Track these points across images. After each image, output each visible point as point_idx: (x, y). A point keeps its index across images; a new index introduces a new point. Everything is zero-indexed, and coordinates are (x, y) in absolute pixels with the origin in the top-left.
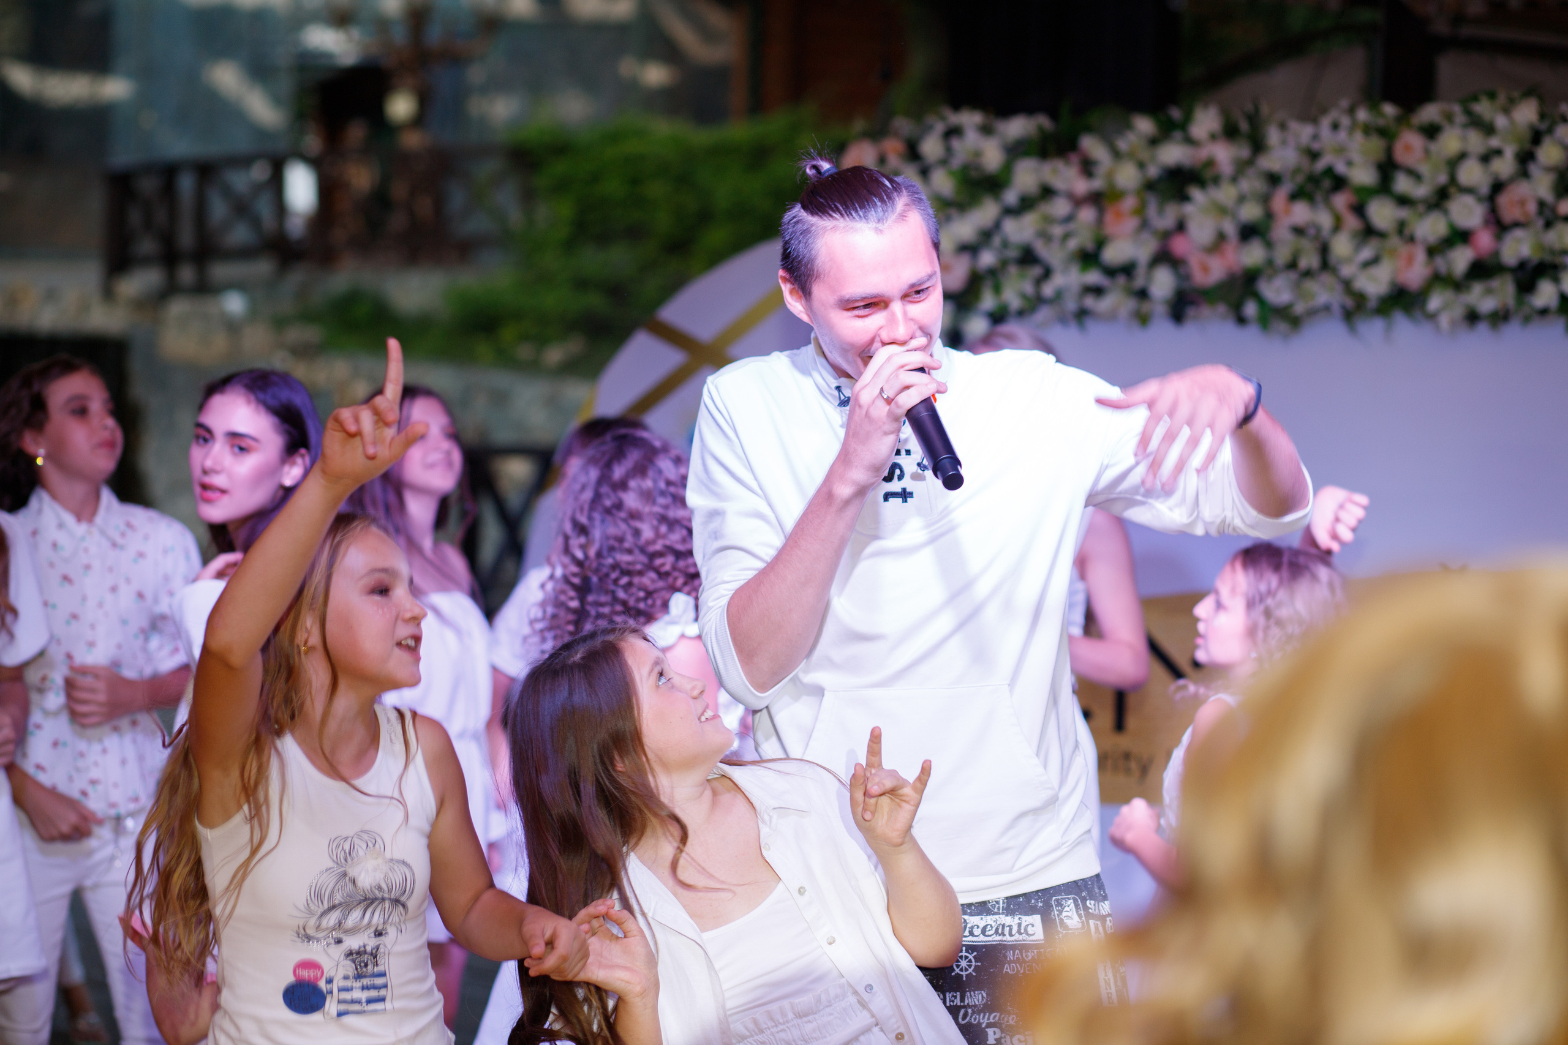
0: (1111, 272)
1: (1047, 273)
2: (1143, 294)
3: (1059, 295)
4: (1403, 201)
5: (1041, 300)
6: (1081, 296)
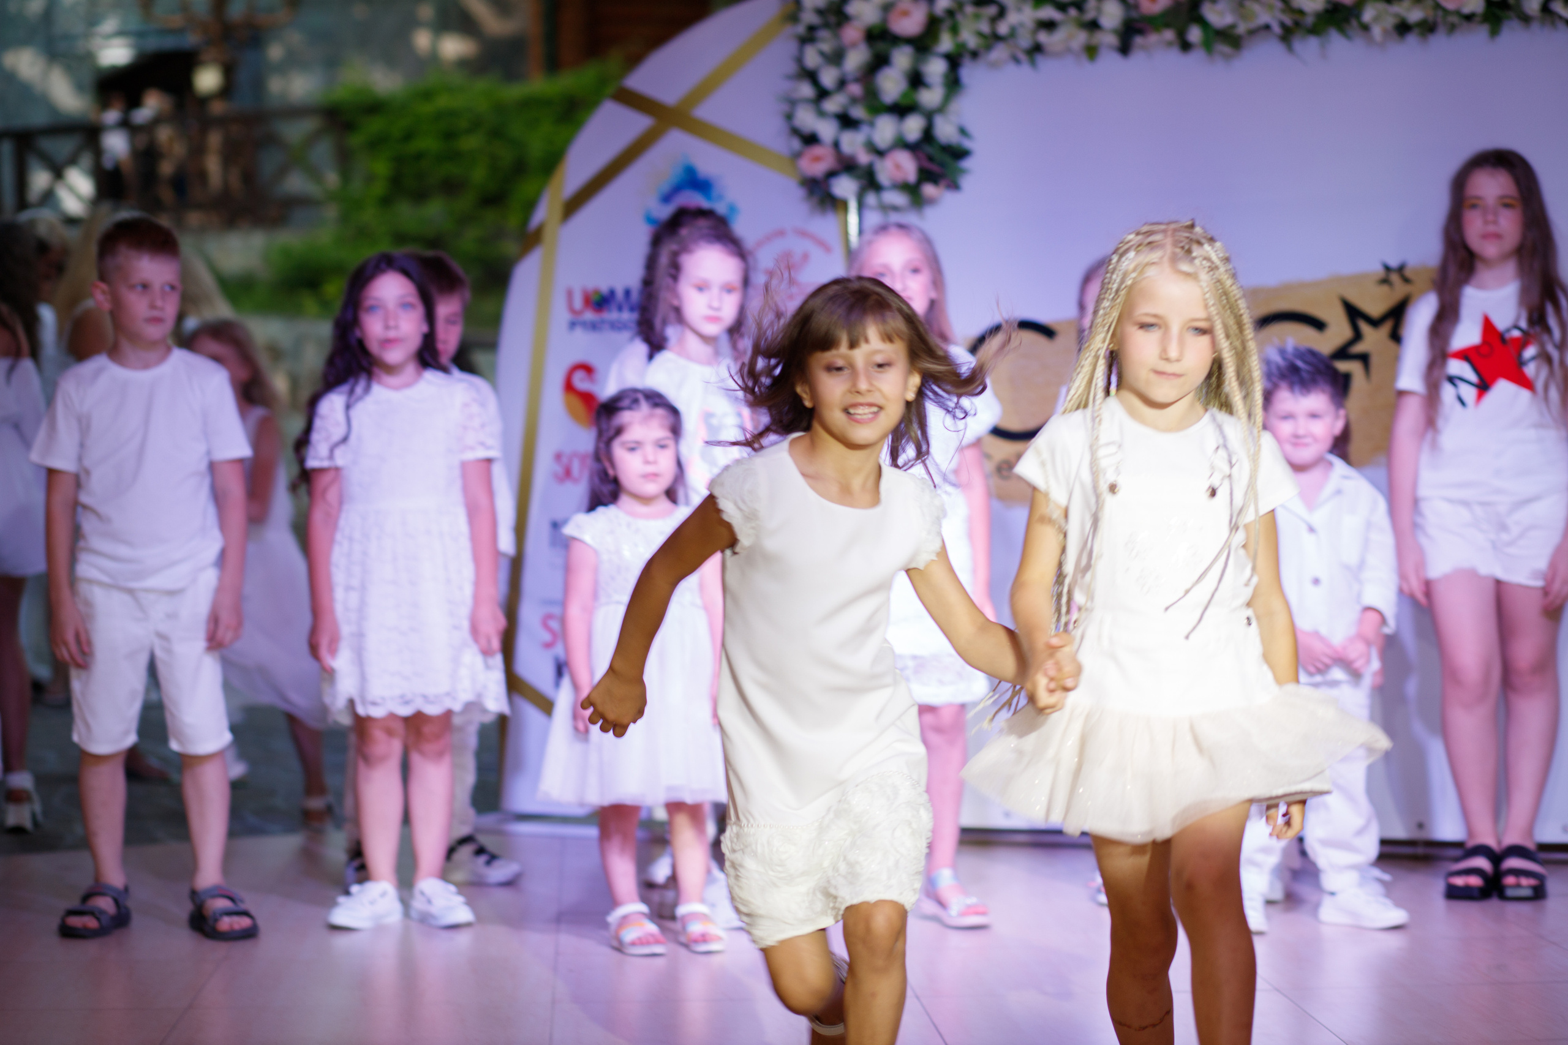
1: (1002, 12)
2: (1093, 26)
3: (1013, 33)
5: (996, 38)
6: (1035, 32)
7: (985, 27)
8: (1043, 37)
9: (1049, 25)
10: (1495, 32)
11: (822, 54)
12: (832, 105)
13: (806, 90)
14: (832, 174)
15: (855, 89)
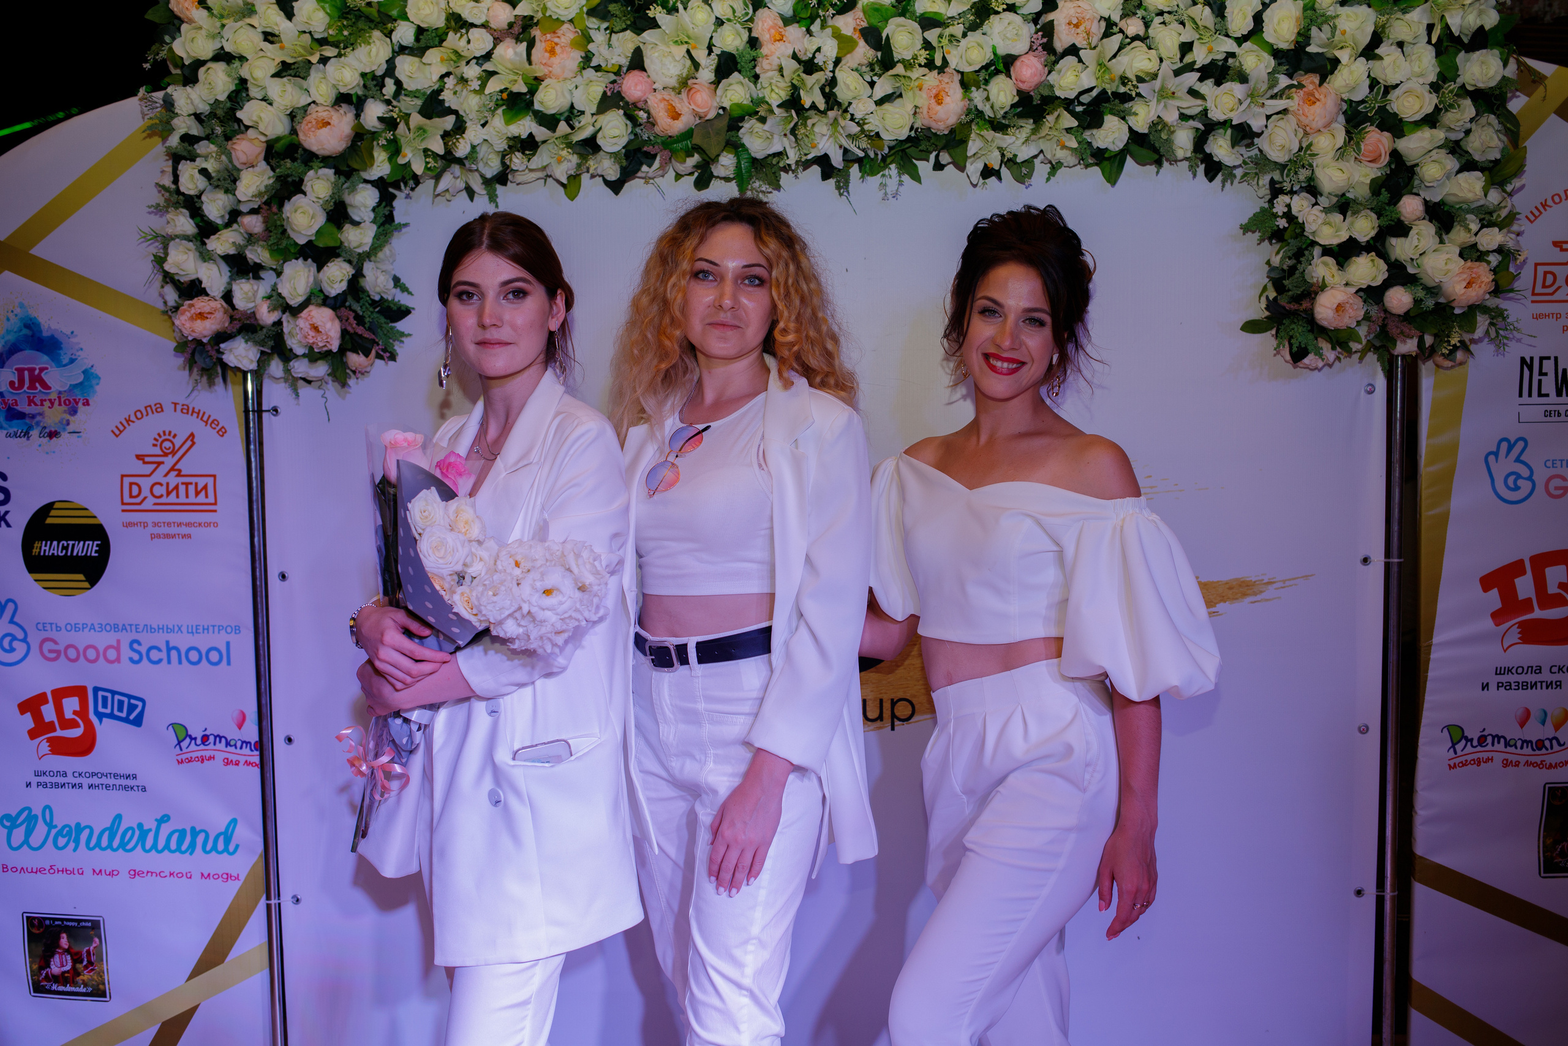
0: (549, 121)
1: (460, 127)
2: (591, 146)
3: (473, 154)
4: (928, 22)
5: (449, 159)
6: (503, 155)
7: (438, 147)
8: (517, 161)
9: (528, 145)
10: (1112, 178)
11: (204, 172)
12: (223, 243)
13: (184, 223)
14: (221, 337)
15: (254, 223)
